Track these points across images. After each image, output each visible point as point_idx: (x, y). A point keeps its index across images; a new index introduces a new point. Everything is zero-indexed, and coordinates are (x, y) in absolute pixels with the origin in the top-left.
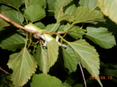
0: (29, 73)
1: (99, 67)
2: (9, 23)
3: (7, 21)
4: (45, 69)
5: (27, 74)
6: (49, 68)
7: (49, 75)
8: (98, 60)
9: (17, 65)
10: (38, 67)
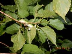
0: (22, 43)
1: (56, 39)
2: (12, 19)
3: (11, 18)
4: (30, 41)
5: (21, 44)
6: (32, 40)
7: (32, 44)
8: (55, 35)
9: (16, 40)
10: (26, 40)
